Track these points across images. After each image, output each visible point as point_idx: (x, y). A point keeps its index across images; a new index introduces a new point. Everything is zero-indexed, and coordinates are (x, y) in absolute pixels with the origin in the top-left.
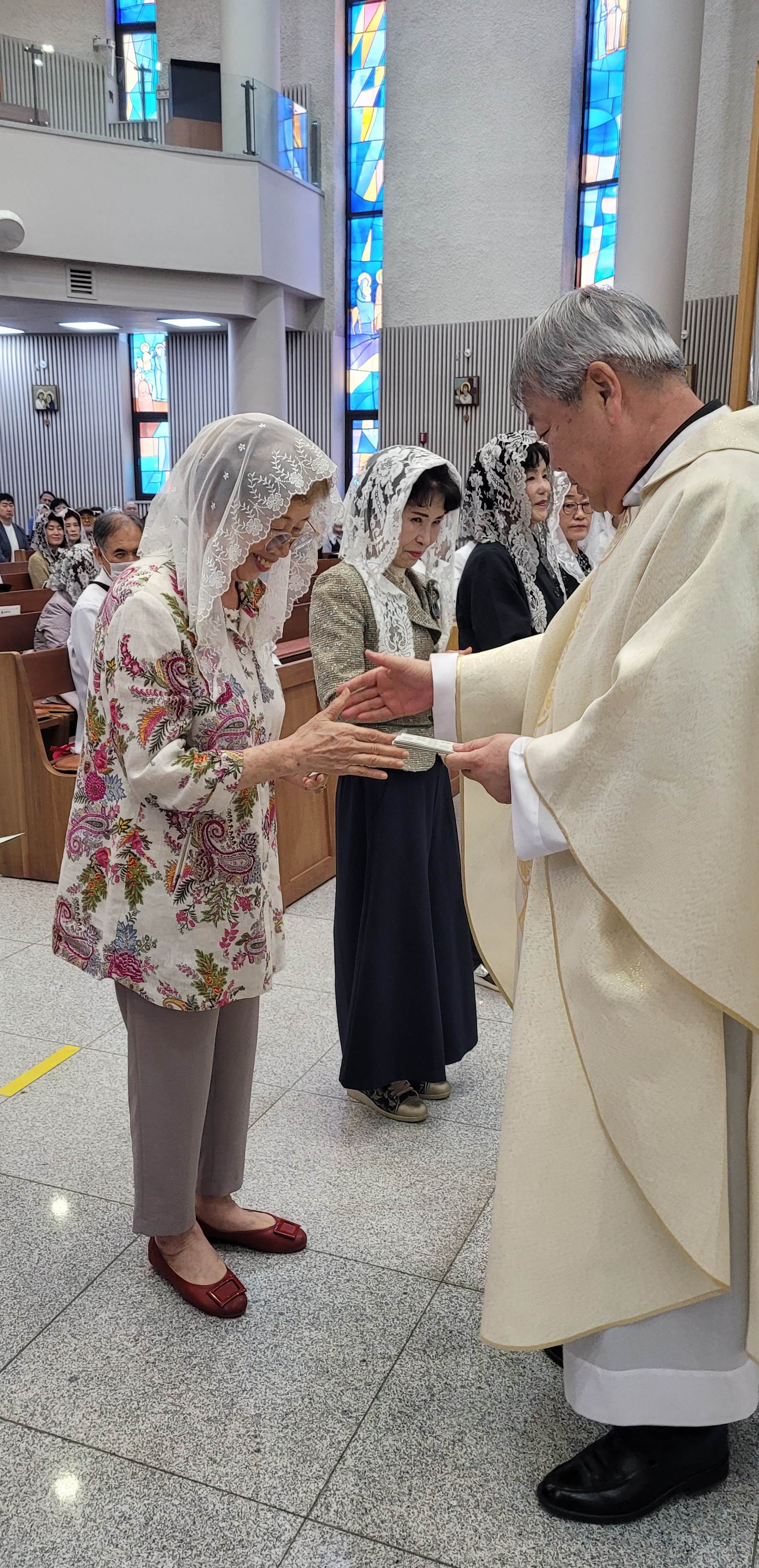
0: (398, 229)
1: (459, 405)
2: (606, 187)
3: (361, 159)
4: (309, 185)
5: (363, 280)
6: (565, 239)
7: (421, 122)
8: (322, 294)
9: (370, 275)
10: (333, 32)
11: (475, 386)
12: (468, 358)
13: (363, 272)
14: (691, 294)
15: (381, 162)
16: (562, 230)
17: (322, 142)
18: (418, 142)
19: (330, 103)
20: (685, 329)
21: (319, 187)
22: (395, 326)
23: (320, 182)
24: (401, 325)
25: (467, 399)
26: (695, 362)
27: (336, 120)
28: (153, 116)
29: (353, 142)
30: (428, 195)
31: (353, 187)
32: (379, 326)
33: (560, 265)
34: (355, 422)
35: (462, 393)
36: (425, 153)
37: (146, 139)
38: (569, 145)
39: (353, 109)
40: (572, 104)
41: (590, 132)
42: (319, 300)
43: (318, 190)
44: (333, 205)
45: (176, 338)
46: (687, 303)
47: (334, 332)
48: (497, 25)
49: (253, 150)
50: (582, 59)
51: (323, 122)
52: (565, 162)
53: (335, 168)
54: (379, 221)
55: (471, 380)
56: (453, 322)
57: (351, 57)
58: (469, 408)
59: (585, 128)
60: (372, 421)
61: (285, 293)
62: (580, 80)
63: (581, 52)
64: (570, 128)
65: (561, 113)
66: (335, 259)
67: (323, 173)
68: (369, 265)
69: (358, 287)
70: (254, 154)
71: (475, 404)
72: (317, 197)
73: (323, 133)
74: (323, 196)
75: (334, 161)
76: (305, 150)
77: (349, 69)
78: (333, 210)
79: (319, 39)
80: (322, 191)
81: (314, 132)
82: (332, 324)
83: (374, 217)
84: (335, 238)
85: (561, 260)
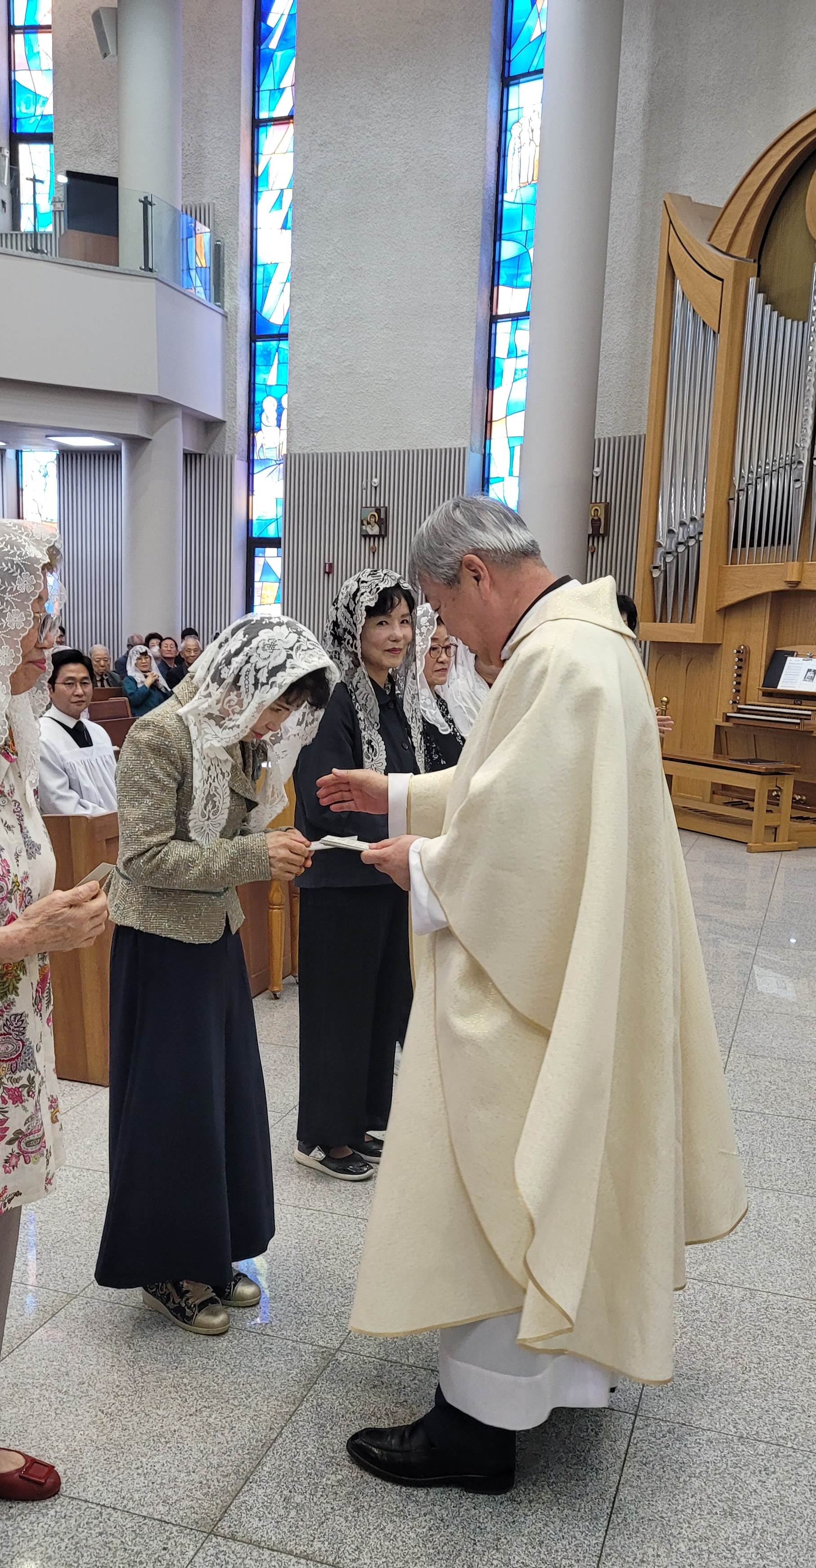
0: (304, 354)
1: (366, 536)
2: (517, 320)
3: (268, 281)
4: (211, 305)
5: (269, 406)
6: (476, 370)
7: (328, 246)
8: (224, 414)
9: (276, 399)
10: (239, 151)
11: (383, 516)
12: (376, 488)
13: (268, 395)
14: (603, 431)
15: (288, 285)
16: (473, 361)
17: (226, 261)
18: (325, 265)
19: (234, 222)
20: (598, 466)
21: (222, 307)
22: (300, 452)
23: (223, 302)
24: (305, 452)
25: (375, 530)
26: (608, 501)
27: (240, 241)
29: (258, 263)
30: (336, 320)
31: (258, 309)
32: (284, 452)
33: (470, 397)
34: (257, 550)
35: (369, 523)
36: (332, 277)
38: (480, 276)
39: (259, 231)
40: (483, 237)
41: (502, 264)
42: (220, 423)
43: (220, 310)
44: (236, 326)
45: (67, 456)
46: (599, 440)
47: (236, 456)
48: (407, 154)
49: (151, 267)
50: (493, 191)
51: (227, 240)
52: (476, 293)
53: (239, 288)
54: (283, 344)
55: (378, 510)
56: (360, 450)
57: (257, 178)
58: (376, 539)
59: (497, 259)
60: (276, 549)
61: (184, 414)
62: (491, 212)
63: (492, 184)
64: (481, 260)
65: (471, 243)
66: (238, 381)
67: (227, 294)
68: (273, 388)
69: (263, 411)
70: (151, 270)
71: (383, 535)
72: (219, 317)
73: (227, 253)
74: (226, 317)
75: (239, 281)
76: (208, 269)
77: (255, 190)
78: (236, 331)
79: (223, 158)
80: (225, 312)
81: (217, 252)
82: (234, 448)
83: (279, 340)
84: (238, 360)
85: (471, 392)
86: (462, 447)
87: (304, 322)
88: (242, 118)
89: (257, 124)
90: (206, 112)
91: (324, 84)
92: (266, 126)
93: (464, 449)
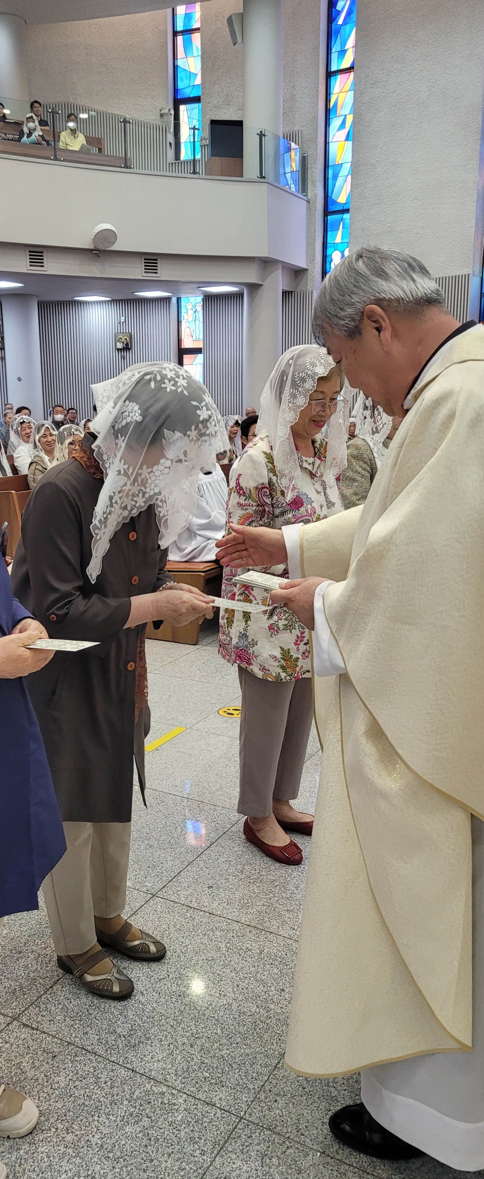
0: (360, 221)
3: (335, 177)
4: (300, 195)
5: (337, 256)
6: (477, 222)
7: (376, 150)
8: (307, 266)
9: (341, 252)
10: (318, 94)
13: (335, 250)
15: (349, 177)
16: (475, 216)
17: (309, 166)
18: (374, 163)
19: (315, 140)
21: (306, 196)
23: (307, 193)
27: (318, 152)
28: (198, 156)
30: (381, 198)
31: (329, 194)
33: (473, 240)
36: (379, 170)
37: (194, 173)
39: (330, 144)
42: (306, 270)
43: (305, 198)
44: (316, 207)
45: (209, 299)
48: (430, 83)
49: (264, 175)
51: (310, 152)
52: (477, 171)
53: (318, 183)
54: (346, 216)
57: (329, 110)
61: (282, 267)
66: (316, 242)
67: (309, 186)
68: (339, 245)
69: (332, 260)
70: (264, 178)
72: (305, 202)
73: (310, 160)
74: (309, 202)
75: (317, 178)
76: (297, 172)
77: (328, 118)
78: (316, 211)
79: (308, 100)
80: (308, 199)
81: (304, 160)
82: (314, 286)
83: (343, 214)
84: (316, 229)
85: (473, 237)
86: (467, 273)
87: (360, 201)
88: (320, 73)
89: (329, 75)
90: (297, 72)
91: (374, 44)
92: (336, 75)
93: (469, 275)
